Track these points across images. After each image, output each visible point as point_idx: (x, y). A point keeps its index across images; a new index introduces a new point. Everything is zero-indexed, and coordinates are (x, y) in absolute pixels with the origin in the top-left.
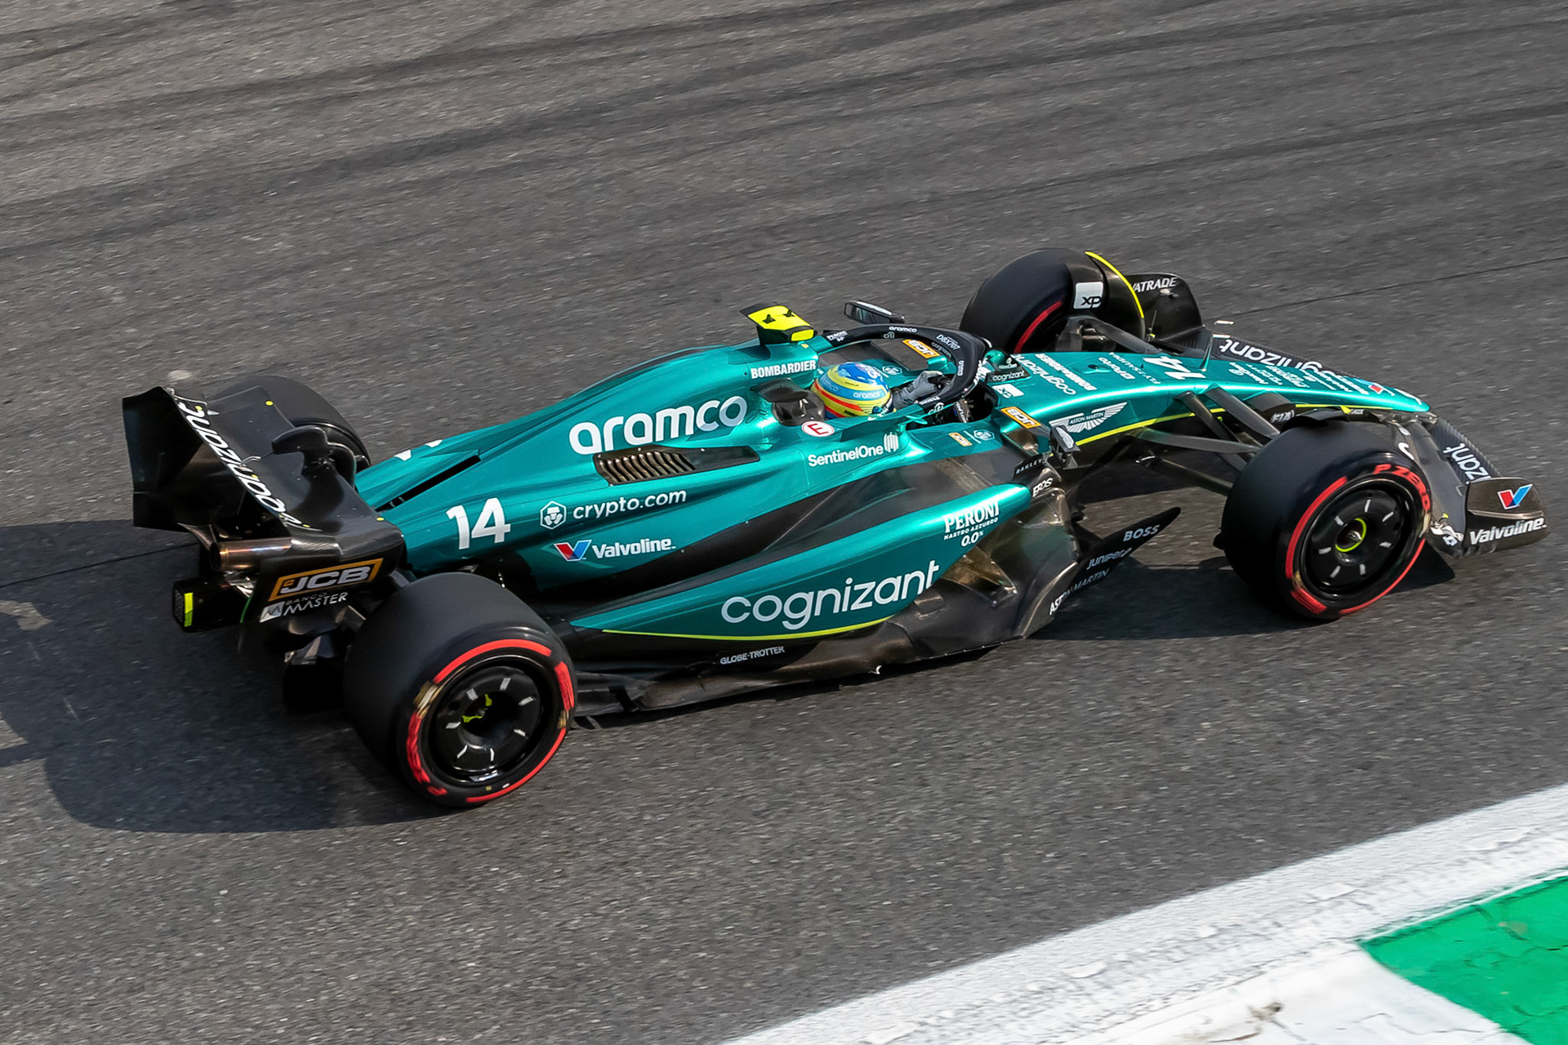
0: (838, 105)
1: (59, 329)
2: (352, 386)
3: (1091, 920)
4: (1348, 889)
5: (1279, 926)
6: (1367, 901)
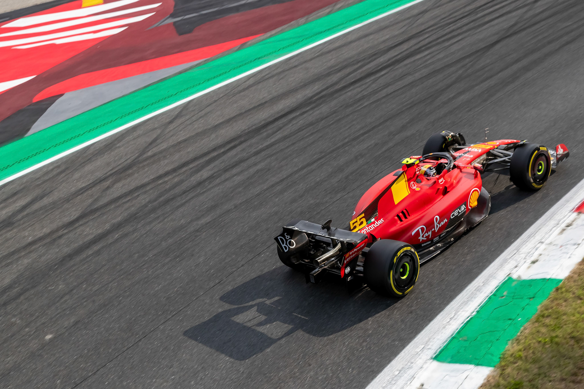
0: (199, 190)
1: (4, 338)
2: (102, 319)
4: (423, 346)
5: (412, 363)
6: (428, 347)
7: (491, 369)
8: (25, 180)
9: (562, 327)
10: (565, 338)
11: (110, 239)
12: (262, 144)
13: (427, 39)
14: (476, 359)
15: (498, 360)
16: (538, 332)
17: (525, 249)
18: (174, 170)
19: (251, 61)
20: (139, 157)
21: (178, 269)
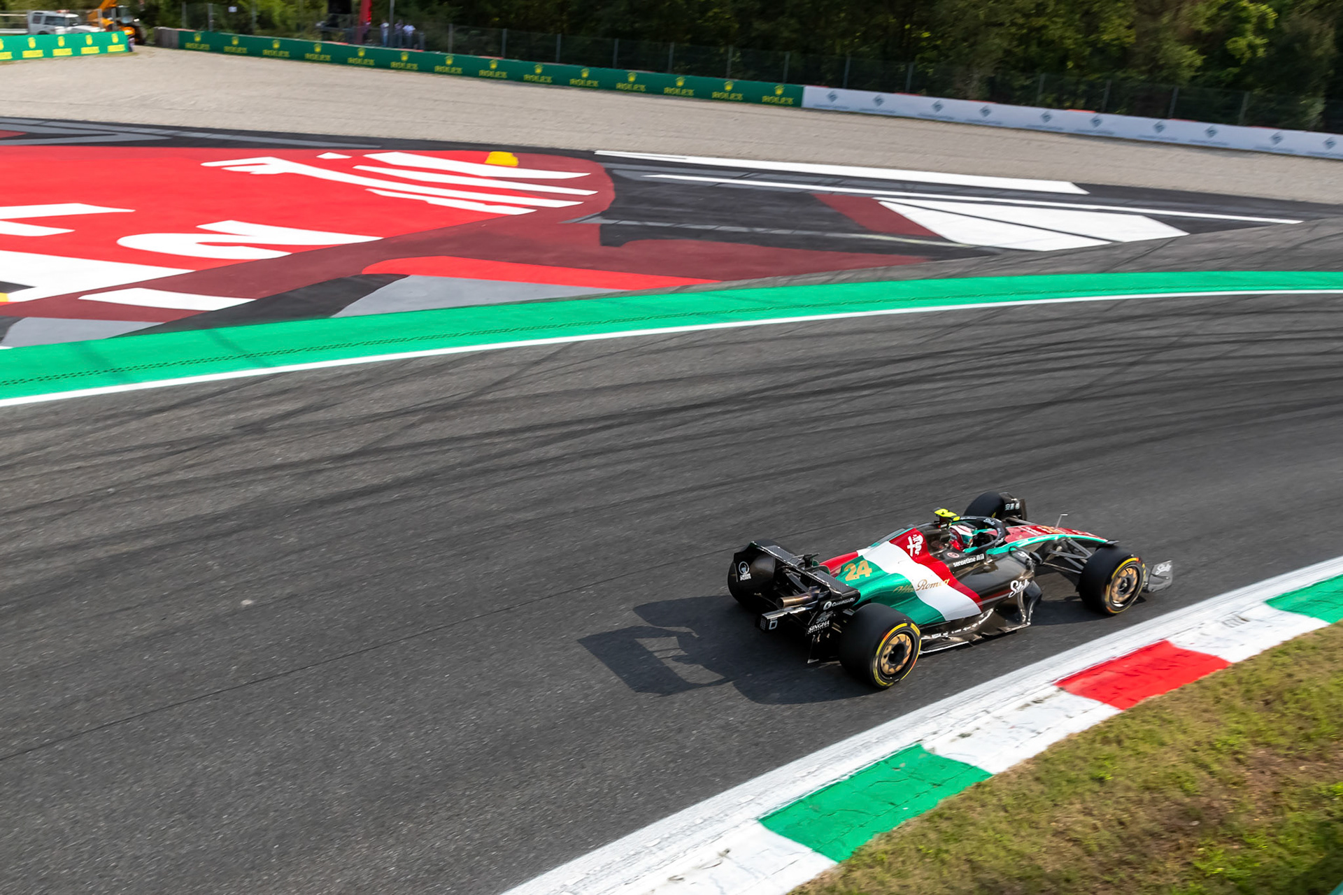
0: (534, 471)
2: (328, 604)
3: (654, 821)
4: (752, 797)
5: (727, 815)
6: (760, 801)
7: (835, 863)
8: (305, 377)
9: (960, 841)
10: (958, 859)
11: (385, 498)
12: (650, 437)
13: (950, 366)
14: (818, 842)
15: (849, 854)
16: (924, 835)
17: (958, 713)
18: (513, 432)
19: (685, 315)
20: (471, 396)
21: (460, 570)
